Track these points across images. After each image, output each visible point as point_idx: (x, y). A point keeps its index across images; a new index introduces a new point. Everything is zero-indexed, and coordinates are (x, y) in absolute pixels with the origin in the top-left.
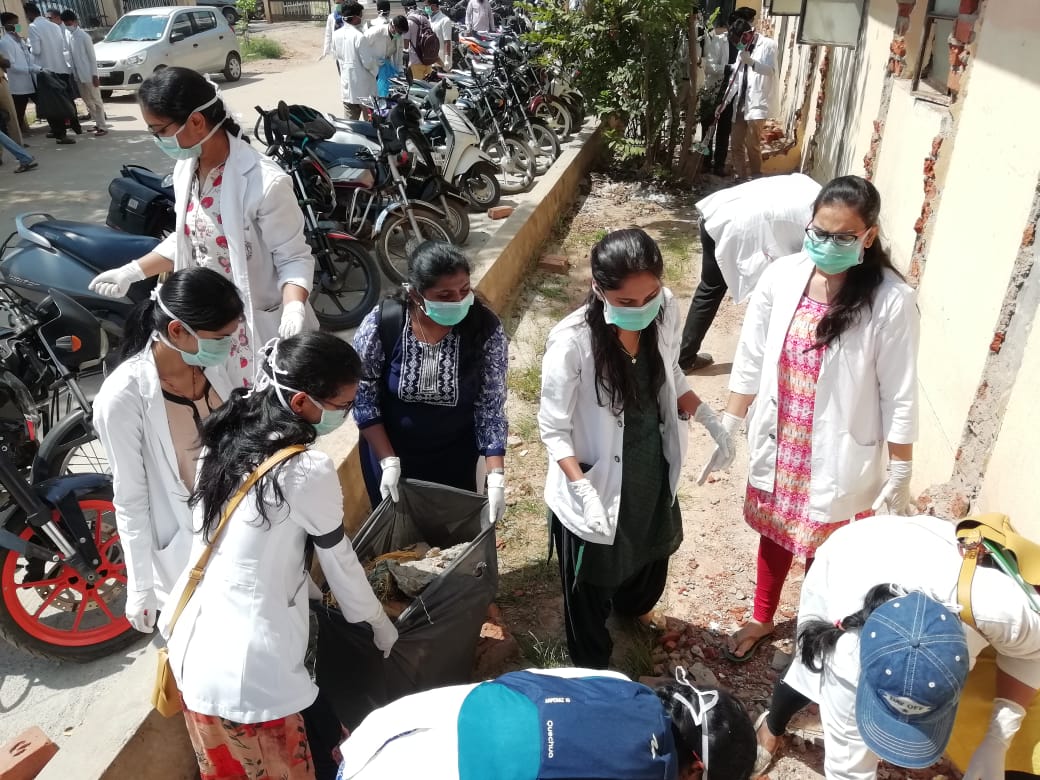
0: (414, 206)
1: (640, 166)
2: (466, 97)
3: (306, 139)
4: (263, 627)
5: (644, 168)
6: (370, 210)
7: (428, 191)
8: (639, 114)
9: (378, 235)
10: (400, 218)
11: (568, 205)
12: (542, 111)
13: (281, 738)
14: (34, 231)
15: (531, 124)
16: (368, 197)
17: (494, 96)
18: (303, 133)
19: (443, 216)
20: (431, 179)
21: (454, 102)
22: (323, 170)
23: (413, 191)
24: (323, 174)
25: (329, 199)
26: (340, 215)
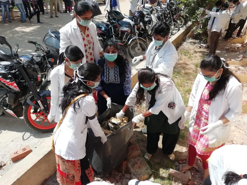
0: (139, 39)
1: (200, 36)
2: (158, 13)
3: (117, 19)
4: (73, 137)
5: (201, 37)
6: (129, 38)
7: (143, 35)
8: (202, 22)
9: (129, 45)
10: (135, 41)
11: (179, 43)
12: (177, 19)
13: (74, 164)
14: (52, 33)
15: (173, 22)
16: (129, 35)
17: (165, 14)
18: (116, 18)
19: (146, 42)
20: (145, 33)
21: (155, 14)
22: (119, 27)
23: (140, 35)
24: (118, 28)
25: (119, 34)
26: (121, 38)
